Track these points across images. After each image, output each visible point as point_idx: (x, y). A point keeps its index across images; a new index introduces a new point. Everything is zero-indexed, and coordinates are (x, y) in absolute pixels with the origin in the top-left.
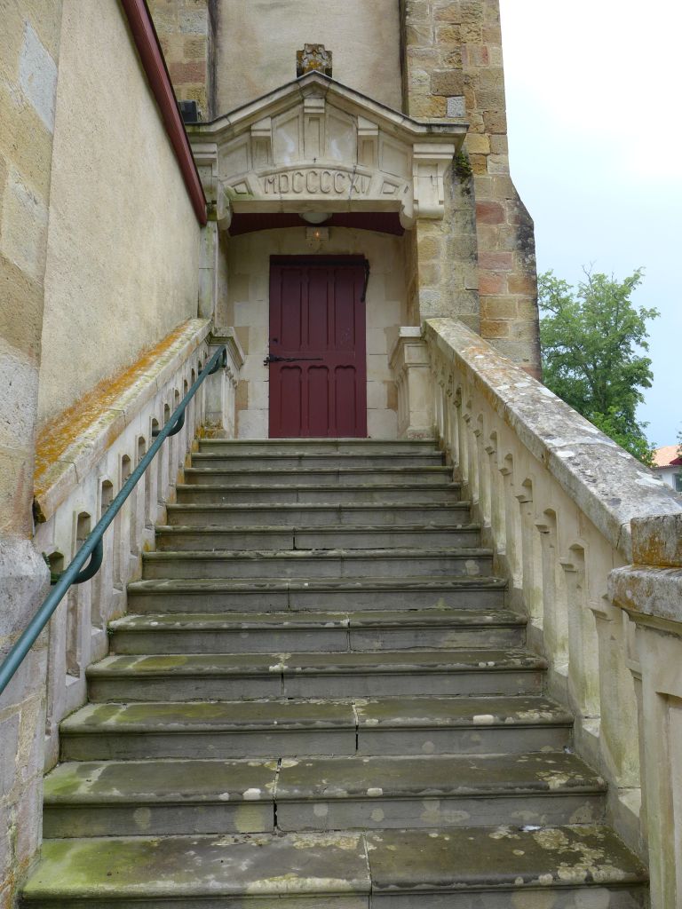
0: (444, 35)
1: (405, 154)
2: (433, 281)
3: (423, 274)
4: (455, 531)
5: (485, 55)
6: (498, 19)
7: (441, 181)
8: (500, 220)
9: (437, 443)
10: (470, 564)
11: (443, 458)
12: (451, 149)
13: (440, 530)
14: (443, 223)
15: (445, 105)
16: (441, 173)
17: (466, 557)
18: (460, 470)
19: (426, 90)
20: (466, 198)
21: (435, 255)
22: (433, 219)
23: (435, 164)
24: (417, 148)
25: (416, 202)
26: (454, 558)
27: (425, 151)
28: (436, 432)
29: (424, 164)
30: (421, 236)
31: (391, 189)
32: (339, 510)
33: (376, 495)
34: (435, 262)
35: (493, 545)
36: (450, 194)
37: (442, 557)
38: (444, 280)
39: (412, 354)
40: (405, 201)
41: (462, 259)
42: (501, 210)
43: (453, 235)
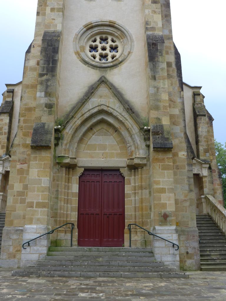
0: (205, 141)
1: (201, 166)
2: (206, 187)
3: (204, 186)
4: (217, 229)
5: (211, 140)
6: (213, 133)
7: (207, 170)
8: (215, 172)
9: (209, 216)
10: (220, 233)
11: (211, 218)
12: (208, 165)
13: (215, 229)
14: (207, 177)
15: (206, 154)
16: (207, 169)
17: (219, 232)
18: (215, 221)
19: (202, 152)
20: (211, 173)
21: (206, 183)
22: (206, 177)
23: (206, 168)
24: (203, 165)
25: (203, 174)
26: (218, 232)
27: (204, 166)
28: (209, 214)
29: (204, 167)
30: (204, 180)
31: (198, 171)
32: (200, 226)
33: (204, 224)
34: (206, 184)
35: (223, 231)
36: (208, 172)
37: (216, 232)
38: (208, 187)
39: (203, 200)
40: (201, 173)
41: (211, 183)
42: (215, 170)
43: (209, 179)
